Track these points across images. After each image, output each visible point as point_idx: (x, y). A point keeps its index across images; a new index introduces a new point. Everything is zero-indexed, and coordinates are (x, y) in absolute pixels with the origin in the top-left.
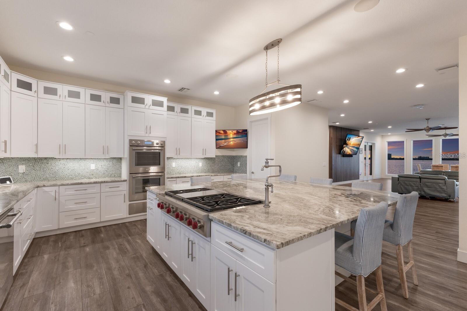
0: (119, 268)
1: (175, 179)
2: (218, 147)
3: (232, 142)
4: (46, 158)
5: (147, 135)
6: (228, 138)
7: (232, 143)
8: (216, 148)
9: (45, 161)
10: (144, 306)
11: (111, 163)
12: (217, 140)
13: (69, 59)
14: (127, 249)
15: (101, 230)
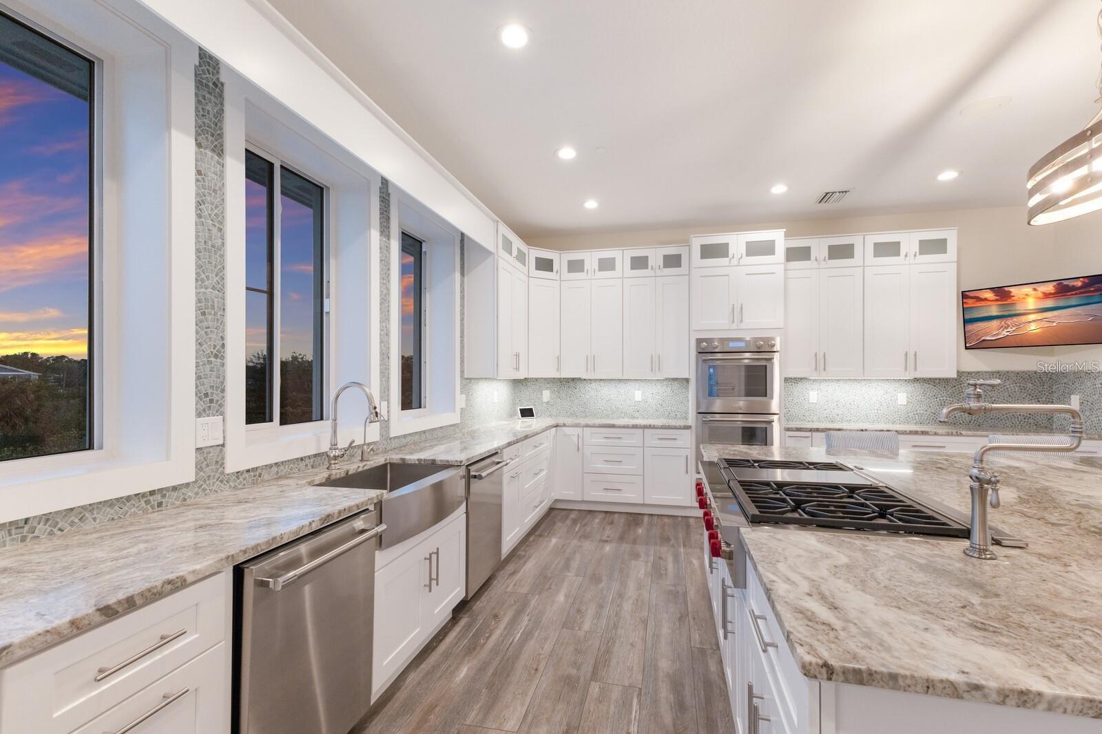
0: (635, 602)
1: (808, 434)
2: (973, 344)
3: (1033, 326)
4: (573, 379)
5: (734, 326)
6: (1018, 312)
7: (1033, 328)
8: (966, 348)
9: (572, 384)
10: (640, 695)
11: (669, 389)
12: (966, 322)
13: (591, 204)
14: (666, 569)
15: (643, 521)
